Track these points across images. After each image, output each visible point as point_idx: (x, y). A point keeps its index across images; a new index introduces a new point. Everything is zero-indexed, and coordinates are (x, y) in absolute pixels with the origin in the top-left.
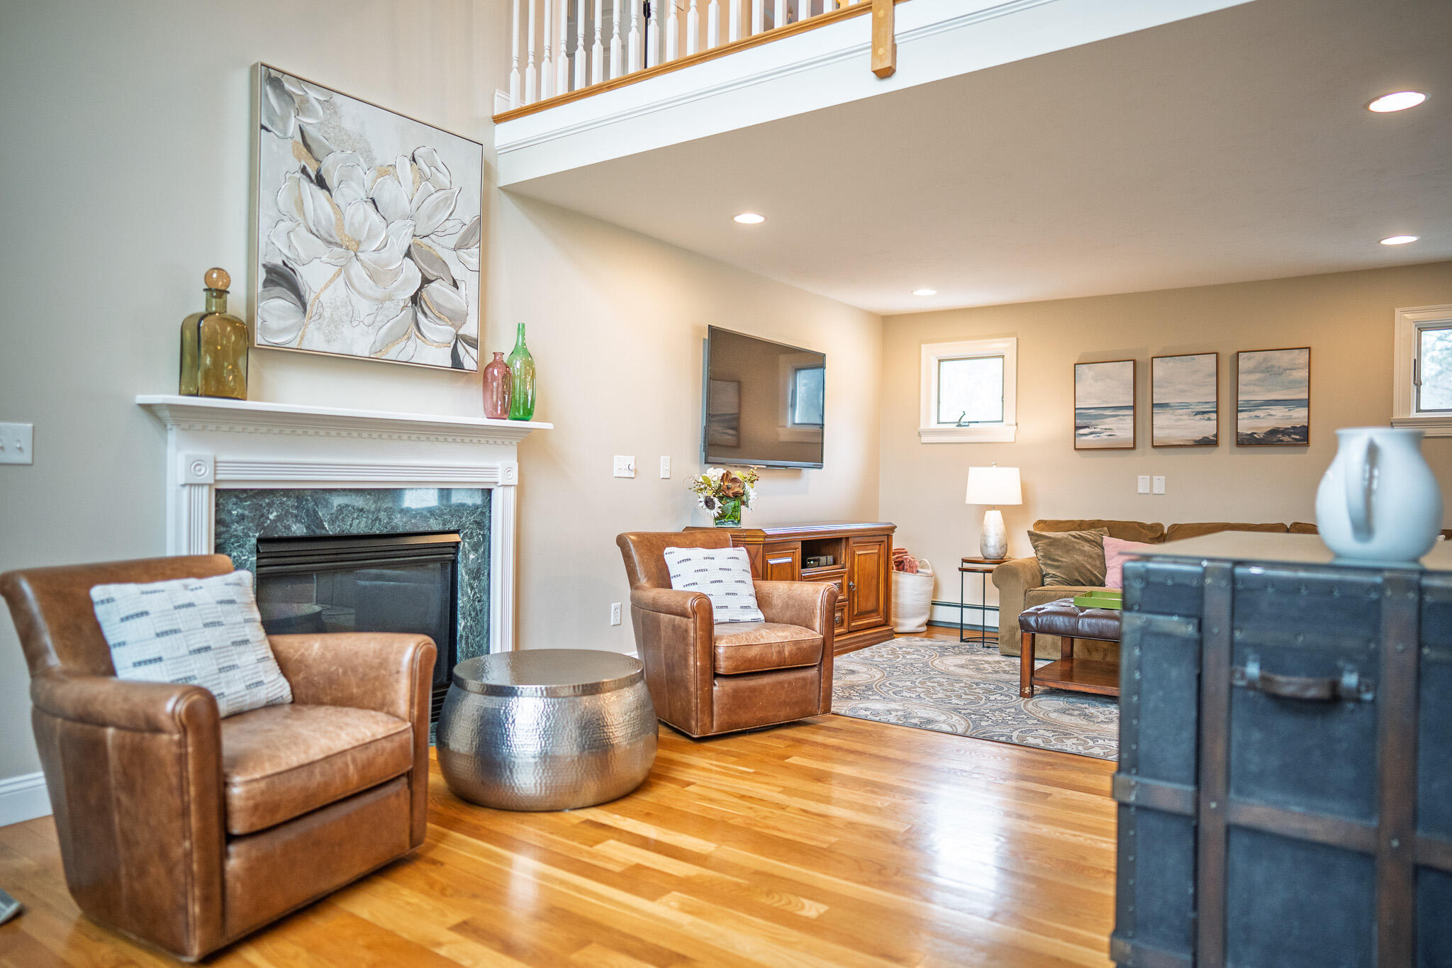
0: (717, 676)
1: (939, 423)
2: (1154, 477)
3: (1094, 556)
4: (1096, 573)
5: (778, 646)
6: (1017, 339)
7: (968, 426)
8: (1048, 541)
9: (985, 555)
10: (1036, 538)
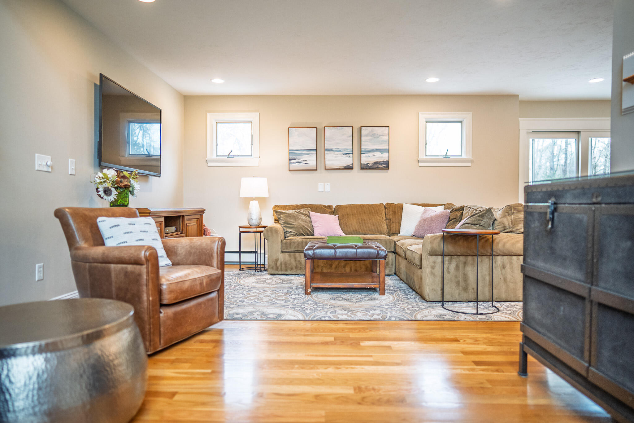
0: (162, 305)
1: (217, 156)
2: (326, 184)
3: (307, 221)
4: (309, 229)
5: (200, 280)
6: (259, 113)
7: (233, 158)
8: (285, 215)
9: (251, 224)
10: (279, 214)
